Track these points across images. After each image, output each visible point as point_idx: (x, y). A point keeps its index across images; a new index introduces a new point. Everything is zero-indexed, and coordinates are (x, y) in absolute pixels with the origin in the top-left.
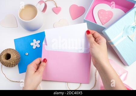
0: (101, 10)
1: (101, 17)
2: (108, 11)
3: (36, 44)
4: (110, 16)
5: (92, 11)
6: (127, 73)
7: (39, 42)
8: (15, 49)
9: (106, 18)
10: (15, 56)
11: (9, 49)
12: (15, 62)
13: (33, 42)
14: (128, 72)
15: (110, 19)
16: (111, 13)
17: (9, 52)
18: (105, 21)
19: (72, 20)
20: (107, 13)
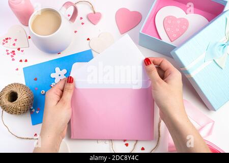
0: (168, 18)
1: (168, 29)
2: (180, 19)
3: (60, 75)
4: (184, 27)
5: (153, 19)
6: (213, 124)
7: (65, 71)
8: (24, 84)
9: (177, 30)
10: (25, 96)
11: (15, 84)
12: (24, 106)
13: (55, 72)
14: (214, 122)
15: (183, 31)
16: (185, 22)
17: (14, 89)
18: (175, 35)
19: (119, 34)
20: (178, 22)
